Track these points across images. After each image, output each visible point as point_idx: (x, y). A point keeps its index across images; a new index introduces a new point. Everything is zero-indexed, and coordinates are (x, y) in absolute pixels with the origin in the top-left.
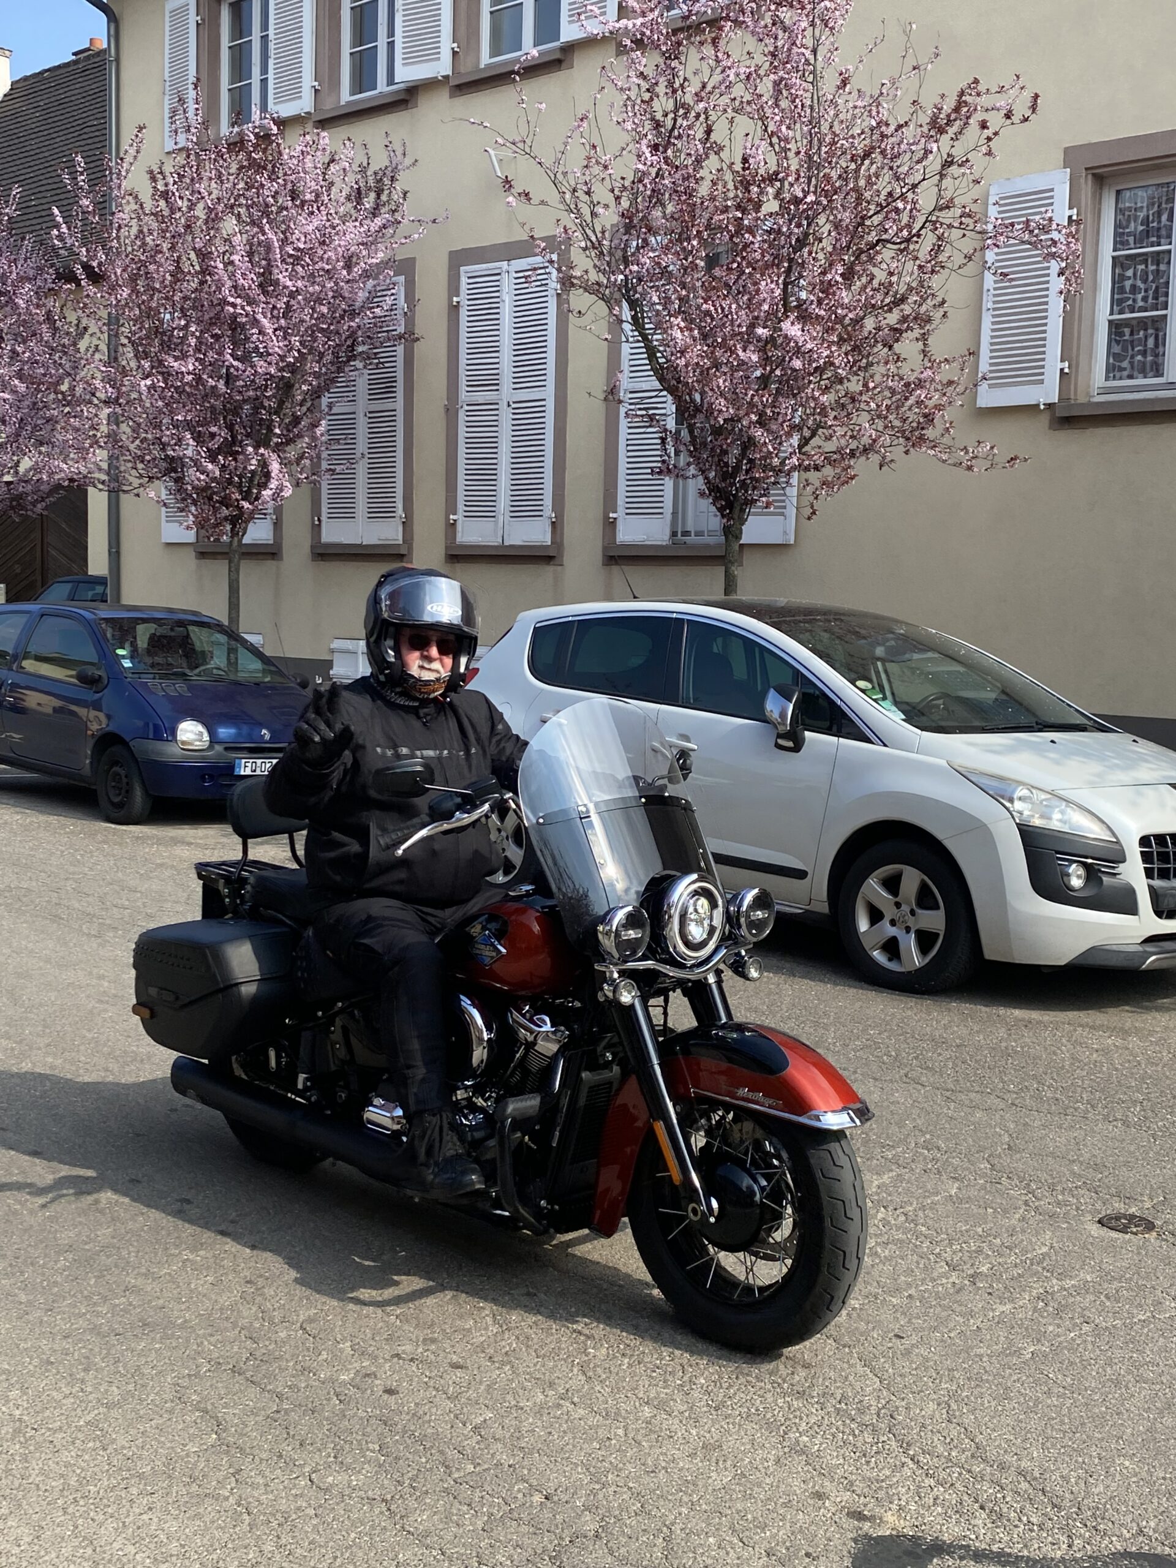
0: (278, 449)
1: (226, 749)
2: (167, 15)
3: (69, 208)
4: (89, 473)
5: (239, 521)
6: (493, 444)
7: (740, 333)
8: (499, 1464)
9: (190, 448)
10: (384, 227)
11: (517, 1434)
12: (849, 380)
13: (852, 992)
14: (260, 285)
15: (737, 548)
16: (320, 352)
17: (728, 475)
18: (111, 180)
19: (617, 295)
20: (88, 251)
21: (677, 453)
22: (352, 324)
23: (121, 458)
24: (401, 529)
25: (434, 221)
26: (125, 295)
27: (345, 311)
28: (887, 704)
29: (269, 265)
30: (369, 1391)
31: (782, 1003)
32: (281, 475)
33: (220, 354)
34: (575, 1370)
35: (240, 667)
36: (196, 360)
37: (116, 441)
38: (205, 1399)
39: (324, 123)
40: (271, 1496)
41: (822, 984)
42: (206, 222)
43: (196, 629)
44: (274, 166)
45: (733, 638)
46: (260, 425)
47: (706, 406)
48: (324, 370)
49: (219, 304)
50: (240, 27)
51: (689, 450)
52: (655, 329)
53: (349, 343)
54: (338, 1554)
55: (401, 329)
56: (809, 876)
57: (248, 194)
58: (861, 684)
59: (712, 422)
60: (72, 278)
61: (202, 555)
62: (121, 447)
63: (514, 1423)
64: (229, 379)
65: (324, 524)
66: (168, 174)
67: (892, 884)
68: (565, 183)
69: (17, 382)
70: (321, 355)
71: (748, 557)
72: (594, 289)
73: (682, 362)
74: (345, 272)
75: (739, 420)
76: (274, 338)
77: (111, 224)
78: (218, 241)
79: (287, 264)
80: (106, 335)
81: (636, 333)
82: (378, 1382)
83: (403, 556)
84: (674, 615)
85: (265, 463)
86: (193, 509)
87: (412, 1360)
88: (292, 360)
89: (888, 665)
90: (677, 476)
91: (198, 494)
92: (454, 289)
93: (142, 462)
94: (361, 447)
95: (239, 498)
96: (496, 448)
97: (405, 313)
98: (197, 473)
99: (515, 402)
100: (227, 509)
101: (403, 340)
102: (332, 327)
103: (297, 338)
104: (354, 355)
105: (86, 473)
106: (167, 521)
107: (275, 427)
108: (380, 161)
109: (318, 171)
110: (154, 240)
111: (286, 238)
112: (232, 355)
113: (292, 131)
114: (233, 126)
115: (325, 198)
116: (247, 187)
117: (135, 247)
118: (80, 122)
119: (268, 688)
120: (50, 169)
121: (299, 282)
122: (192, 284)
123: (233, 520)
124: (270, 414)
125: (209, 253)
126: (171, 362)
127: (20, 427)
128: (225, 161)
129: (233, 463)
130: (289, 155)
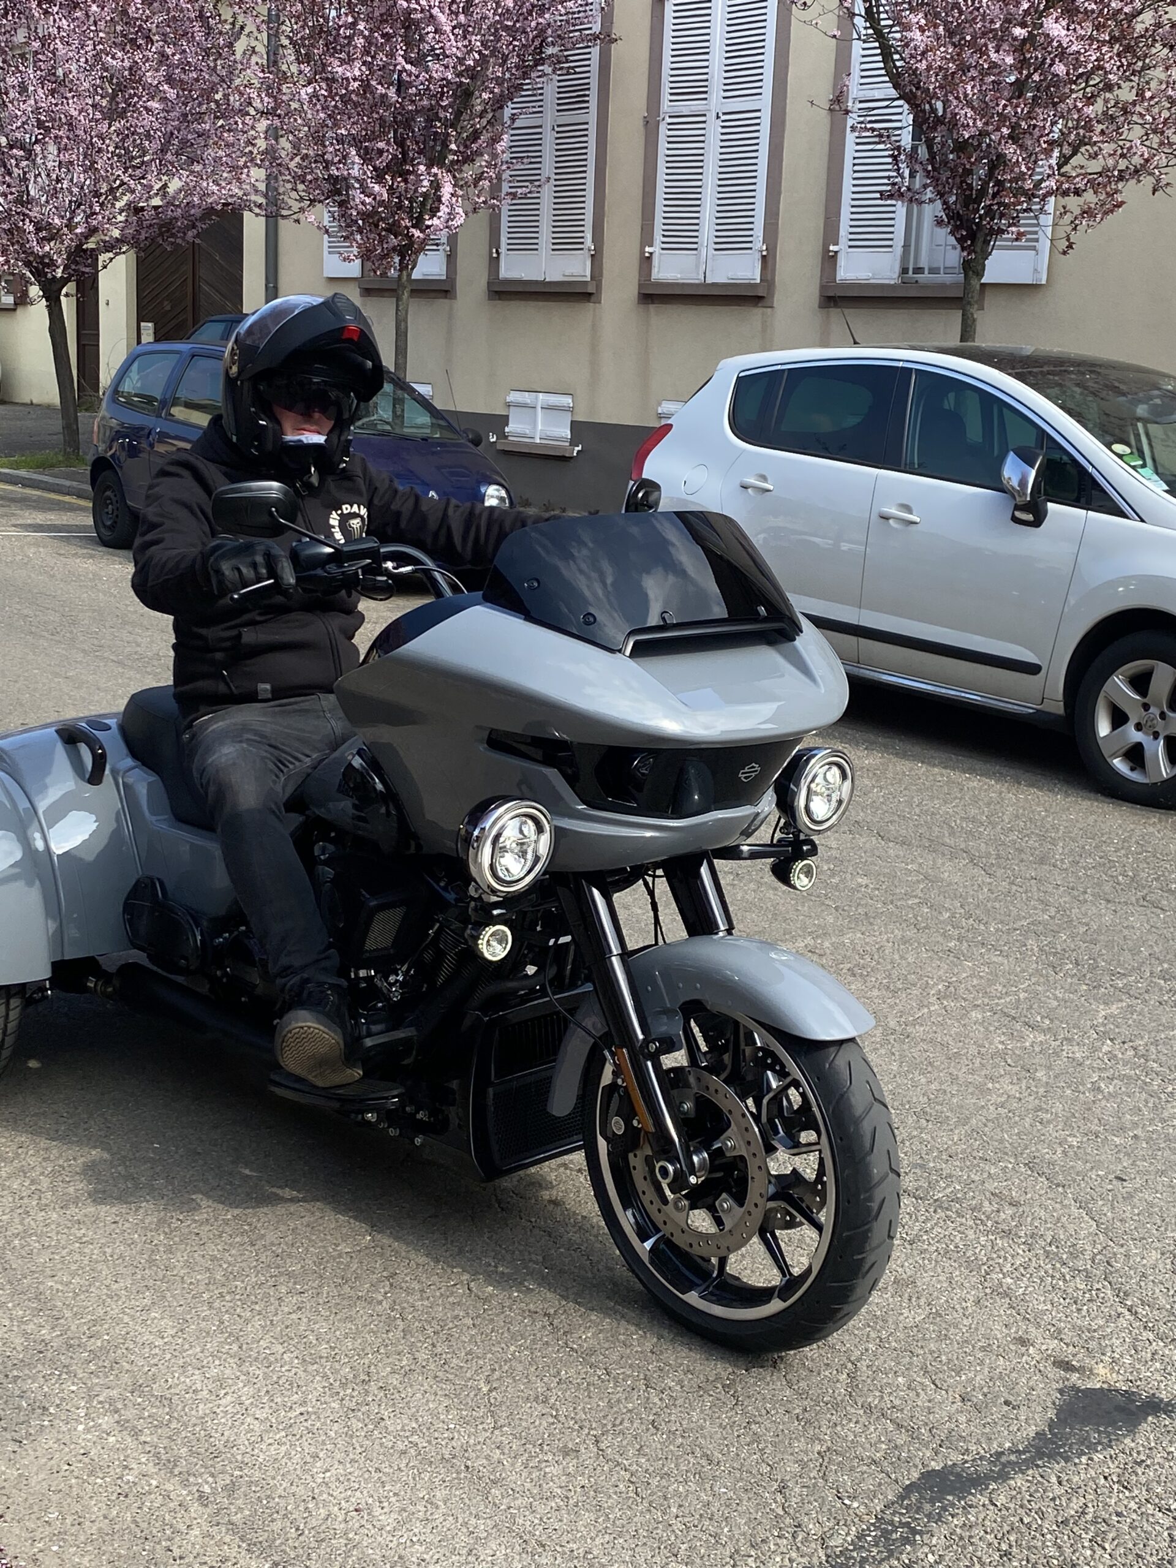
0: (454, 167)
4: (245, 194)
5: (409, 251)
6: (697, 162)
7: (992, 31)
9: (356, 168)
12: (1119, 87)
13: (1086, 804)
15: (978, 287)
16: (503, 54)
17: (970, 199)
21: (912, 175)
22: (540, 20)
23: (280, 178)
24: (589, 262)
28: (1148, 471)
31: (1003, 814)
32: (454, 199)
33: (391, 55)
35: (406, 421)
36: (364, 63)
37: (275, 159)
40: (426, 1303)
41: (1050, 795)
45: (969, 392)
46: (434, 140)
47: (949, 116)
48: (507, 75)
51: (925, 170)
52: (891, 26)
53: (537, 43)
54: (497, 1366)
55: (597, 28)
56: (1043, 672)
58: (1119, 448)
59: (955, 136)
61: (367, 292)
62: (279, 165)
64: (401, 86)
65: (502, 257)
67: (1140, 683)
69: (166, 87)
70: (505, 58)
71: (989, 299)
73: (923, 66)
75: (988, 134)
76: (452, 37)
80: (265, 34)
81: (871, 31)
83: (590, 294)
84: (901, 364)
85: (438, 184)
86: (359, 237)
88: (471, 63)
89: (1149, 425)
90: (911, 200)
91: (363, 220)
93: (303, 182)
94: (548, 167)
95: (409, 224)
96: (701, 167)
97: (603, 9)
98: (362, 196)
99: (724, 114)
100: (396, 237)
101: (598, 41)
102: (518, 25)
103: (479, 37)
104: (542, 58)
105: (240, 193)
106: (330, 253)
107: (450, 142)
112: (404, 57)
119: (437, 445)
123: (402, 251)
124: (446, 127)
126: (336, 66)
127: (168, 142)
129: (402, 184)
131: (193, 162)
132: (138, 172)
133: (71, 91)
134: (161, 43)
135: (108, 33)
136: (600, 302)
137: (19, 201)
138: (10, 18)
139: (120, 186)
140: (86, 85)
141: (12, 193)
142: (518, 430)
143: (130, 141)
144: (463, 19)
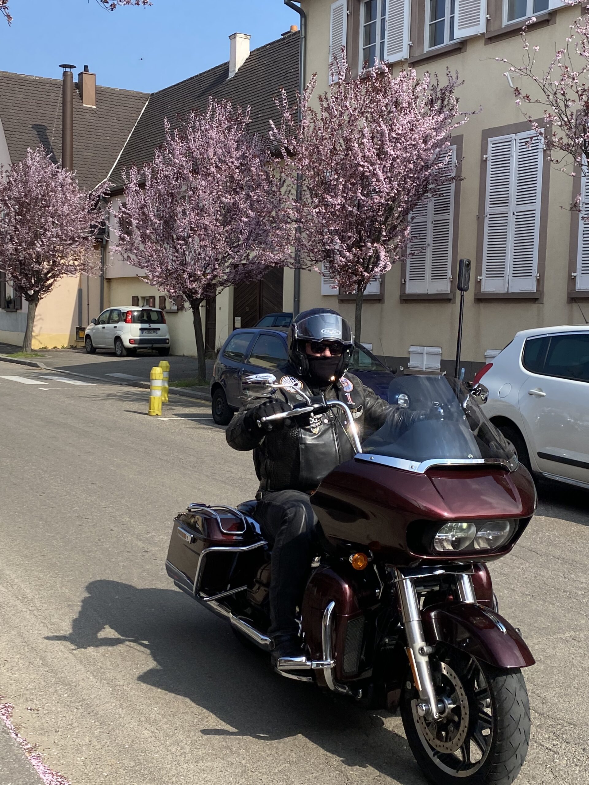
0: (384, 243)
2: (332, 11)
3: (278, 117)
4: (285, 259)
5: (362, 283)
6: (503, 236)
9: (337, 244)
10: (446, 119)
14: (378, 155)
16: (408, 190)
18: (300, 103)
19: (579, 151)
20: (287, 141)
22: (426, 173)
23: (302, 251)
24: (449, 284)
25: (474, 113)
26: (307, 163)
27: (423, 166)
29: (383, 144)
32: (386, 258)
33: (355, 193)
34: (548, 770)
35: (360, 362)
36: (343, 197)
37: (300, 242)
39: (414, 64)
42: (349, 121)
44: (386, 90)
46: (374, 231)
49: (355, 166)
50: (370, 15)
53: (424, 184)
55: (453, 175)
57: (372, 106)
60: (278, 155)
61: (342, 301)
62: (302, 245)
64: (359, 206)
65: (407, 283)
66: (329, 98)
68: (550, 89)
69: (250, 211)
72: (566, 148)
74: (423, 145)
76: (384, 183)
77: (300, 126)
78: (355, 133)
79: (392, 142)
80: (296, 185)
83: (450, 299)
85: (377, 251)
86: (338, 277)
88: (393, 195)
91: (341, 269)
92: (484, 150)
93: (313, 252)
94: (429, 241)
95: (363, 270)
96: (506, 238)
97: (456, 166)
98: (341, 258)
99: (517, 212)
100: (356, 276)
101: (454, 181)
102: (415, 176)
103: (396, 183)
104: (427, 190)
105: (283, 259)
106: (324, 284)
107: (383, 231)
108: (444, 83)
109: (410, 91)
110: (321, 133)
111: (392, 128)
112: (361, 193)
113: (396, 70)
114: (363, 69)
115: (414, 105)
116: (372, 102)
117: (312, 138)
118: (285, 71)
119: (374, 373)
120: (269, 97)
121: (398, 152)
122: (341, 156)
123: (359, 282)
124: (380, 225)
125: (351, 139)
126: (329, 199)
127: (250, 235)
128: (359, 89)
129: (360, 252)
130: (394, 83)
131: (261, 243)
132: (236, 250)
133: (206, 213)
134: (248, 190)
135: (223, 187)
136: (455, 303)
137: (182, 264)
138: (179, 181)
139: (228, 256)
140: (213, 210)
141: (178, 261)
142: (415, 365)
143: (232, 235)
144: (389, 174)
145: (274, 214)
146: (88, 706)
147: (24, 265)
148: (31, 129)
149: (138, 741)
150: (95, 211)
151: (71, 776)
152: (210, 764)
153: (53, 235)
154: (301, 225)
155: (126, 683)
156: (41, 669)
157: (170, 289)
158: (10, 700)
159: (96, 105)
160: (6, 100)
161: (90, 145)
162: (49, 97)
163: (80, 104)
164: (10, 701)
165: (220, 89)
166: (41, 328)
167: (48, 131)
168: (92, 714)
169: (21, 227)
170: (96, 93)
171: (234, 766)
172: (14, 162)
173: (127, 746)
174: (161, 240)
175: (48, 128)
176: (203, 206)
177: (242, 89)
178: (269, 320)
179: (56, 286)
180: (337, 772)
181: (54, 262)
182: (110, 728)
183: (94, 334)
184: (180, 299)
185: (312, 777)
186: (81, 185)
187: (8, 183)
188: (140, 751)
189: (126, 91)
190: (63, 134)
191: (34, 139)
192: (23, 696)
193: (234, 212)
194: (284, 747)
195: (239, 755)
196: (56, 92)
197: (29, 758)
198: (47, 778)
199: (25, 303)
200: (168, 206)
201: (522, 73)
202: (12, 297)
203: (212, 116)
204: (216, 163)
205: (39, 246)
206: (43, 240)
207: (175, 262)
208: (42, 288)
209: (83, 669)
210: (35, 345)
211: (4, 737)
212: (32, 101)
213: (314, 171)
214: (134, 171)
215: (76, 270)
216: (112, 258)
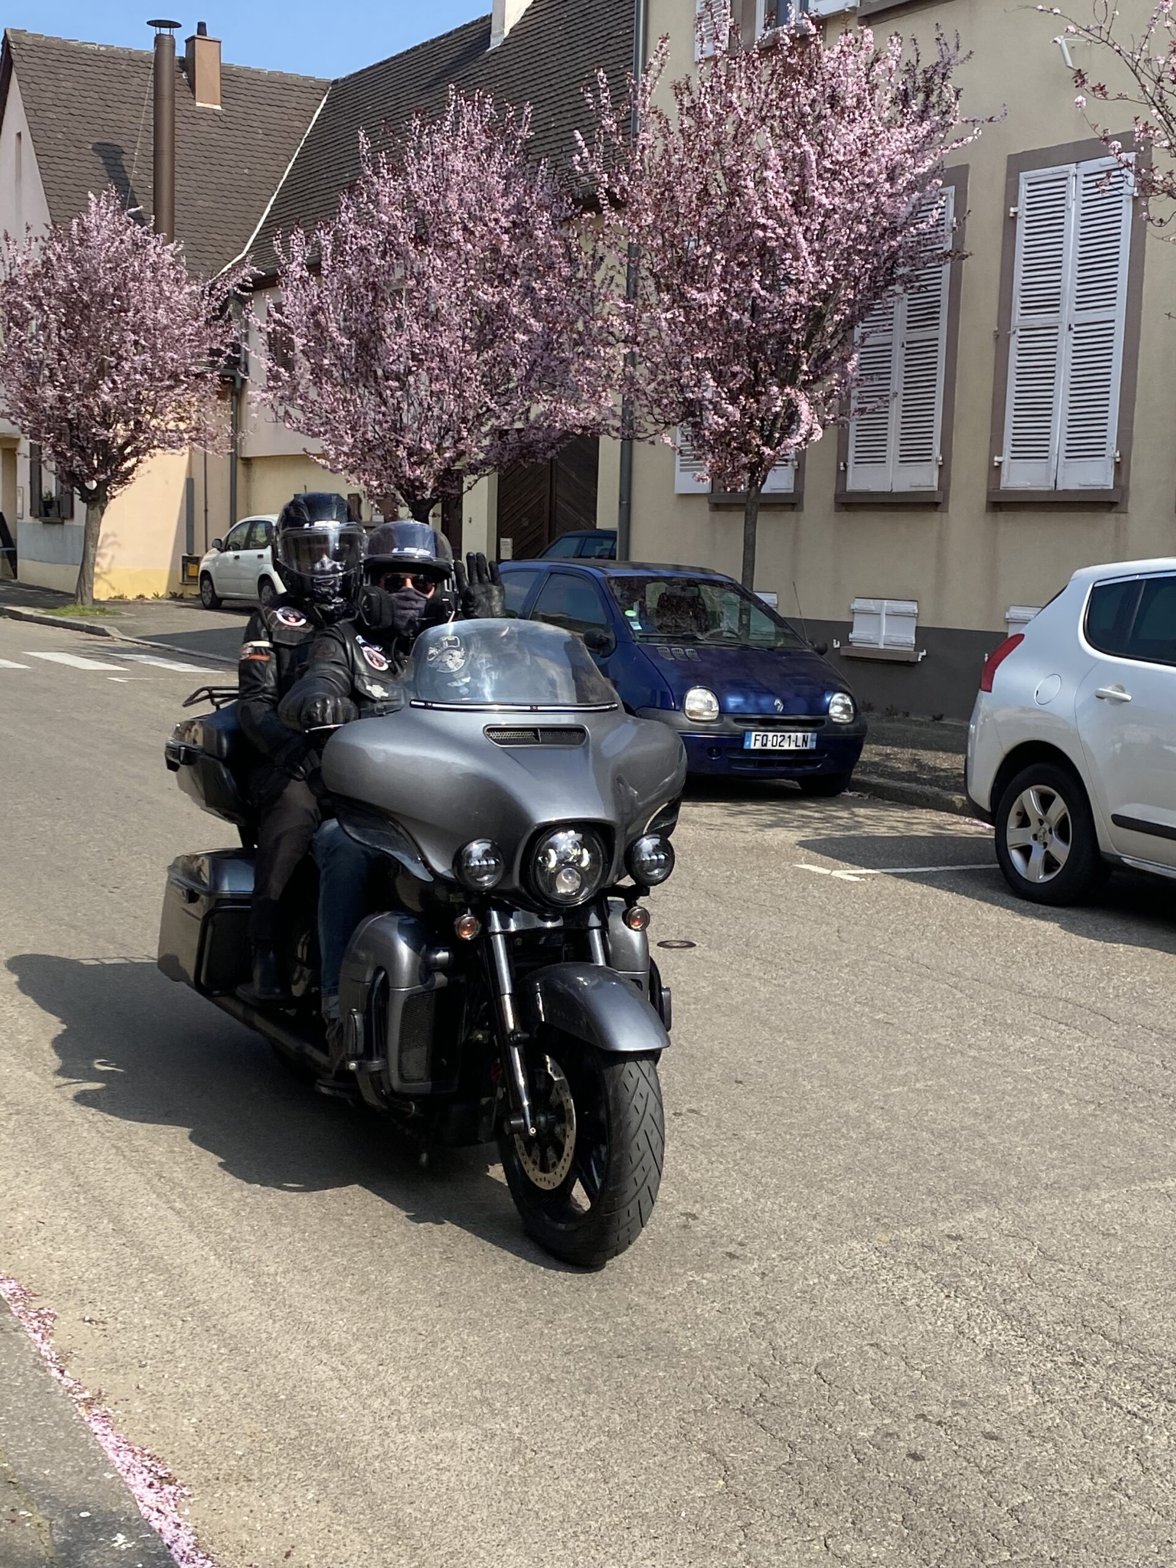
0: (806, 386)
1: (736, 720)
3: (590, 128)
4: (603, 419)
5: (758, 468)
6: (1049, 373)
8: (1039, 1556)
9: (709, 390)
10: (933, 131)
11: (1060, 1523)
14: (794, 205)
16: (855, 277)
18: (636, 98)
20: (610, 177)
22: (893, 243)
23: (637, 403)
24: (936, 474)
25: (991, 120)
26: (649, 221)
27: (885, 229)
29: (804, 184)
30: (891, 1453)
32: (810, 417)
33: (747, 283)
34: (1130, 1457)
35: (752, 630)
36: (721, 290)
37: (632, 384)
38: (712, 1440)
39: (869, 19)
42: (735, 137)
43: (709, 589)
44: (811, 72)
46: (786, 361)
49: (747, 229)
53: (888, 265)
55: (948, 247)
57: (783, 104)
60: (591, 203)
61: (716, 507)
62: (637, 390)
63: (1057, 1510)
64: (755, 311)
65: (850, 470)
66: (695, 87)
68: (1148, 71)
69: (532, 321)
70: (857, 280)
74: (887, 186)
76: (807, 263)
77: (635, 145)
78: (747, 159)
79: (823, 179)
80: (626, 268)
82: (902, 1444)
83: (937, 504)
85: (791, 403)
86: (710, 456)
87: (939, 1423)
88: (824, 287)
91: (715, 440)
92: (1011, 197)
93: (659, 406)
94: (897, 383)
95: (760, 443)
96: (1053, 378)
97: (954, 229)
98: (715, 417)
99: (1077, 325)
100: (746, 455)
101: (949, 259)
102: (870, 249)
103: (832, 263)
104: (894, 279)
105: (599, 418)
106: (681, 470)
107: (802, 363)
108: (930, 57)
109: (861, 73)
110: (680, 160)
111: (823, 151)
112: (760, 282)
113: (832, 31)
114: (765, 28)
115: (868, 103)
116: (782, 96)
117: (660, 170)
118: (604, 33)
119: (781, 654)
120: (572, 87)
121: (836, 199)
122: (718, 207)
123: (752, 468)
124: (797, 349)
125: (739, 171)
126: (695, 294)
127: (532, 369)
128: (756, 68)
129: (755, 405)
130: (829, 56)
131: (554, 387)
132: (503, 399)
133: (442, 325)
134: (527, 277)
135: (476, 270)
136: (947, 511)
137: (394, 429)
138: (388, 259)
139: (486, 412)
140: (457, 319)
141: (387, 422)
142: (862, 636)
143: (496, 370)
144: (817, 245)
145: (580, 326)
146: (204, 1316)
147: (78, 429)
148: (92, 152)
149: (304, 1388)
150: (221, 322)
151: (171, 1456)
152: (450, 1434)
153: (135, 369)
154: (636, 349)
155: (281, 1269)
156: (112, 1240)
157: (371, 479)
158: (48, 1301)
159: (222, 104)
160: (42, 94)
161: (209, 186)
162: (127, 87)
163: (191, 101)
164: (47, 1304)
165: (472, 72)
166: (113, 557)
167: (124, 157)
168: (213, 1331)
169: (71, 352)
170: (222, 79)
171: (497, 1439)
172: (56, 219)
173: (283, 1397)
174: (353, 380)
175: (126, 150)
176: (438, 310)
177: (518, 71)
178: (569, 545)
179: (142, 471)
180: (703, 1455)
181: (138, 423)
182: (250, 1359)
183: (217, 569)
184: (389, 500)
185: (655, 1463)
186: (191, 266)
187: (44, 262)
188: (309, 1407)
189: (282, 74)
190: (155, 163)
191: (97, 172)
192: (74, 1294)
193: (499, 323)
194: (597, 1402)
195: (507, 1417)
196: (142, 76)
197: (87, 1419)
198: (123, 1459)
199: (80, 507)
200: (367, 310)
201: (1091, 38)
202: (54, 495)
203: (456, 124)
204: (463, 222)
205: (106, 389)
206: (116, 378)
207: (380, 423)
208: (114, 476)
209: (197, 1241)
210: (101, 591)
211: (37, 1376)
212: (92, 94)
213: (663, 237)
214: (297, 238)
215: (181, 439)
216: (255, 415)
